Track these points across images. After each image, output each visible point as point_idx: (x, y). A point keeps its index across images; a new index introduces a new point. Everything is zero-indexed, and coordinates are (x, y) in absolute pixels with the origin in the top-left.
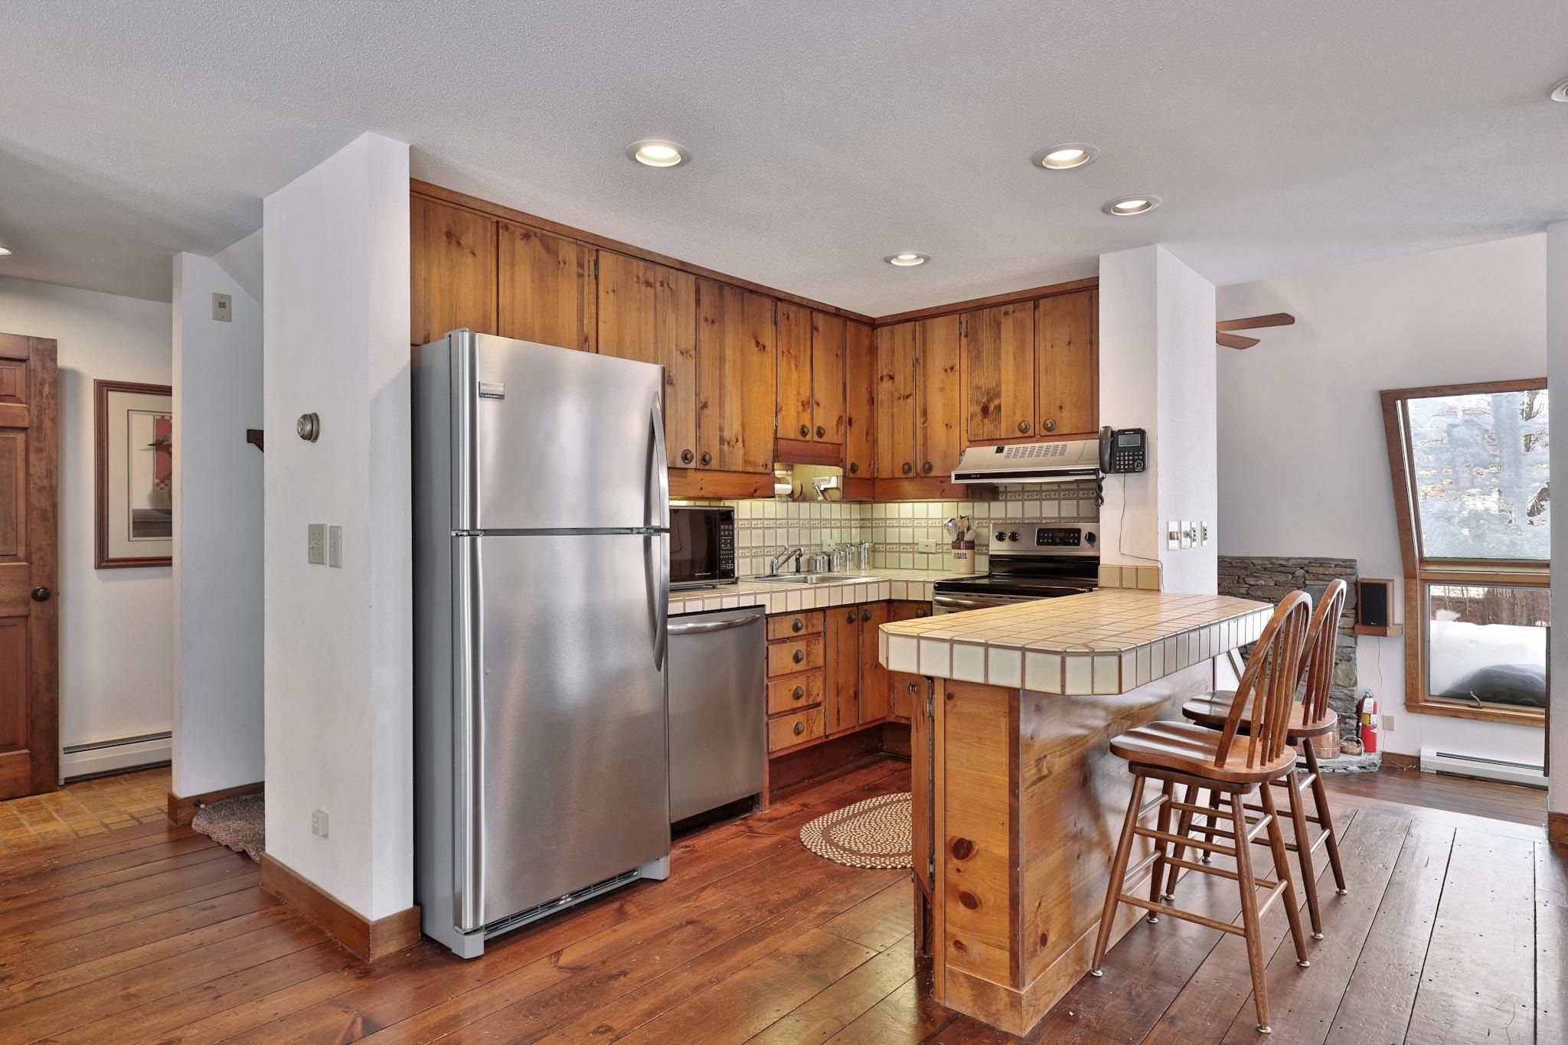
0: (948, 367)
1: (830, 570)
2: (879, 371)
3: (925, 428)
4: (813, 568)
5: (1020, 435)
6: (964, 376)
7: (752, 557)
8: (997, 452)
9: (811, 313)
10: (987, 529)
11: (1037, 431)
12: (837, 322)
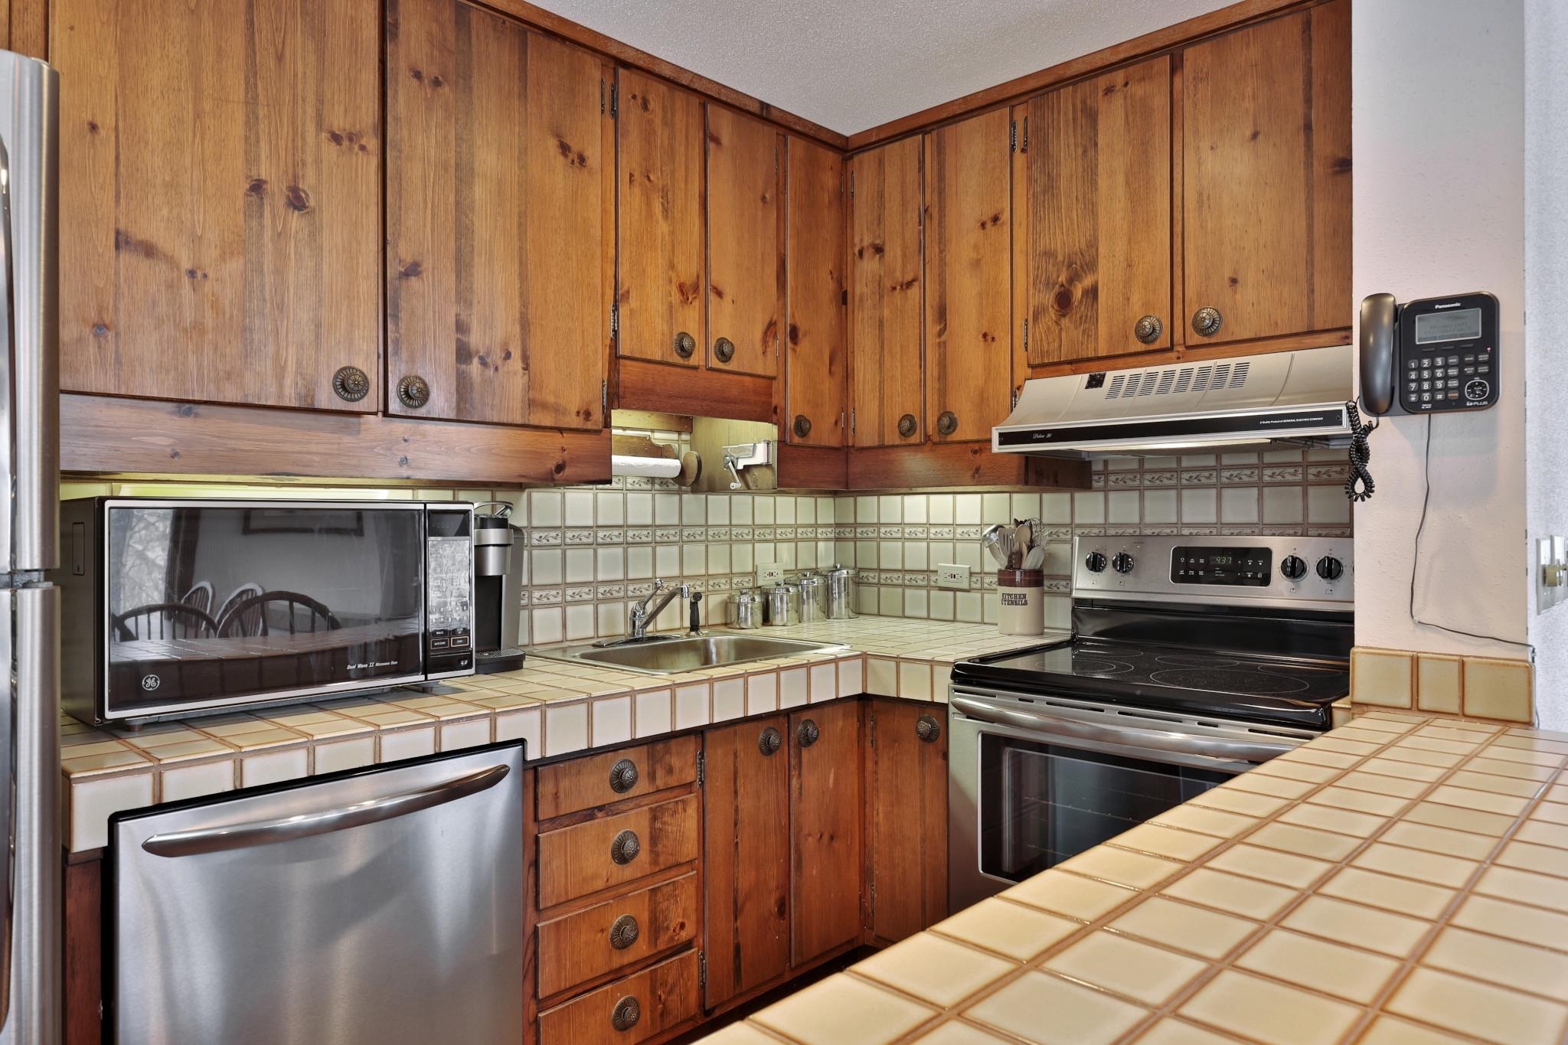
0: (987, 217)
1: (766, 620)
2: (857, 240)
3: (942, 345)
4: (734, 618)
5: (1140, 347)
6: (1020, 234)
7: (597, 602)
8: (1090, 385)
9: (704, 107)
10: (1068, 546)
11: (1178, 336)
12: (765, 136)
